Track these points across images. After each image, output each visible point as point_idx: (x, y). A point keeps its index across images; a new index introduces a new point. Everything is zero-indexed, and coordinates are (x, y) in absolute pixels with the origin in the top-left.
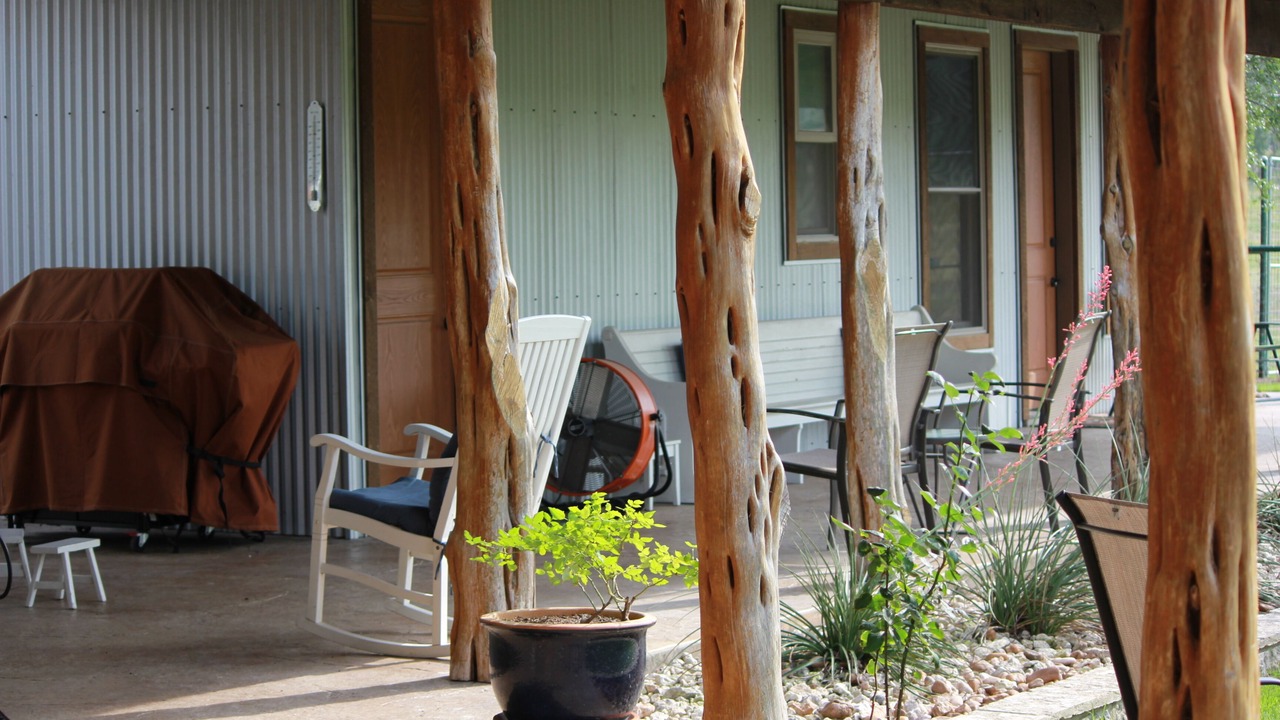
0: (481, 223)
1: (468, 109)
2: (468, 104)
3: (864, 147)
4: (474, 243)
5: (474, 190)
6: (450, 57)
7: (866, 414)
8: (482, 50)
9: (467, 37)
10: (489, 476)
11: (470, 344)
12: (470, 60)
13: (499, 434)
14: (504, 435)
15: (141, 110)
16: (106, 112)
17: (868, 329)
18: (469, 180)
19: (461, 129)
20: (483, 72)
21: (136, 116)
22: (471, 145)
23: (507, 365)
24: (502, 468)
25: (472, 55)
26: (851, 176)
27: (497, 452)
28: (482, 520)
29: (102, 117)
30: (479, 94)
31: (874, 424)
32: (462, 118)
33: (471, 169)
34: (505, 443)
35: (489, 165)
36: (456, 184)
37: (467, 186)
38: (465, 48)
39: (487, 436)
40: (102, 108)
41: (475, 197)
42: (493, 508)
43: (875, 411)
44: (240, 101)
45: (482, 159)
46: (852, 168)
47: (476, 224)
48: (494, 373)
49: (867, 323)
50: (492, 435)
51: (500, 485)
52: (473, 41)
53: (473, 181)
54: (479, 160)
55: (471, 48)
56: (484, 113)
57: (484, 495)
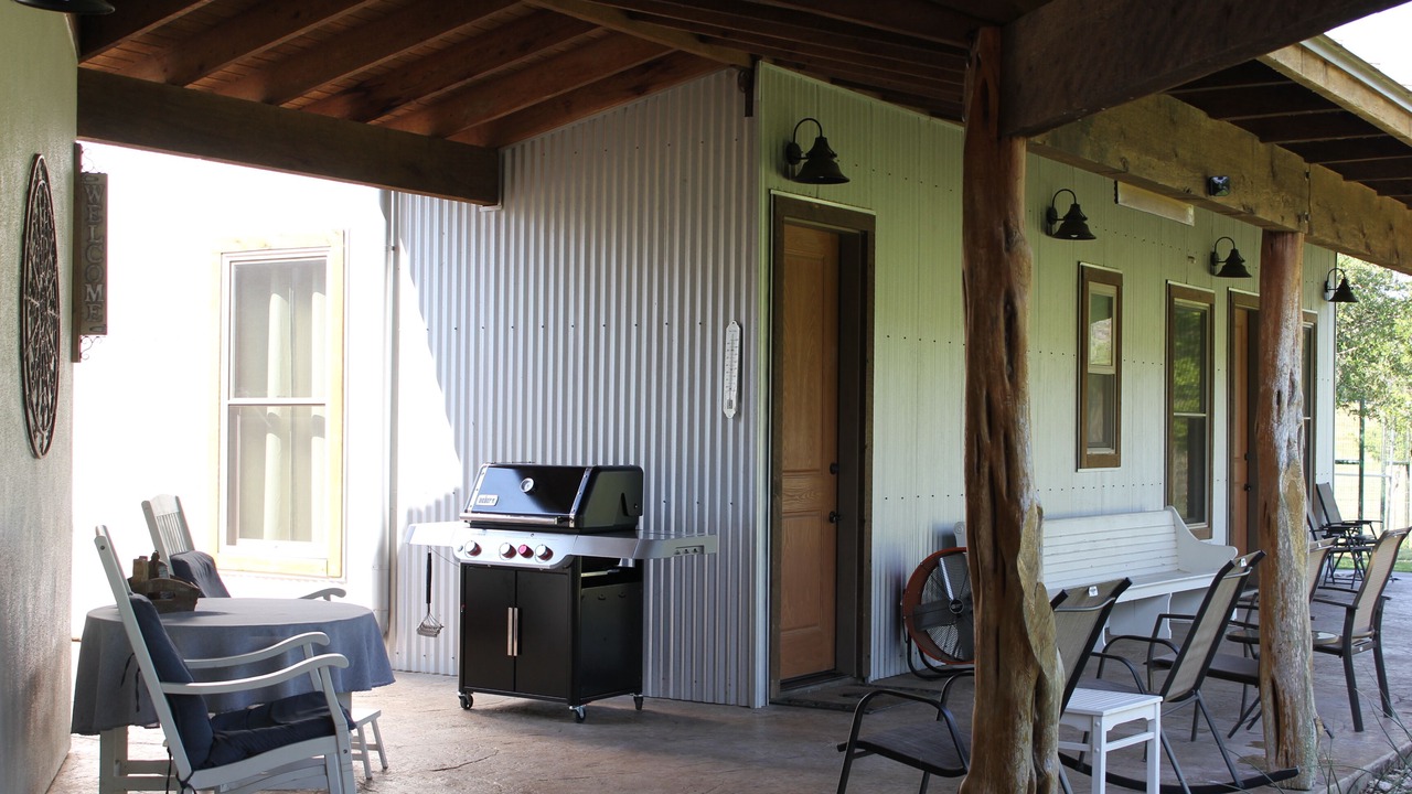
0: (1013, 436)
1: (1002, 310)
2: (1002, 304)
3: (1287, 370)
4: (1003, 458)
5: (1006, 399)
6: (982, 252)
7: (1284, 627)
8: (1019, 243)
9: (1002, 229)
10: (1014, 719)
11: (995, 570)
12: (1005, 255)
13: (1026, 672)
14: (1033, 675)
15: (576, 326)
16: (545, 327)
17: (1289, 546)
18: (1000, 388)
19: (992, 333)
20: (1020, 268)
21: (571, 330)
22: (1004, 350)
23: (1038, 595)
24: (1029, 711)
25: (1008, 250)
26: (1275, 398)
27: (1024, 691)
28: (1005, 767)
29: (541, 330)
30: (1015, 294)
31: (1293, 635)
32: (995, 320)
33: (1002, 375)
34: (1033, 683)
35: (1023, 372)
36: (985, 393)
37: (997, 396)
38: (1000, 241)
39: (1014, 675)
40: (541, 323)
41: (1006, 408)
42: (1018, 755)
43: (1294, 625)
44: (666, 320)
45: (1015, 365)
46: (1276, 391)
47: (1007, 438)
48: (1025, 604)
49: (1289, 540)
50: (1019, 673)
51: (1026, 729)
52: (1009, 234)
53: (1004, 389)
54: (1012, 366)
55: (1007, 242)
56: (1020, 314)
57: (1007, 739)
